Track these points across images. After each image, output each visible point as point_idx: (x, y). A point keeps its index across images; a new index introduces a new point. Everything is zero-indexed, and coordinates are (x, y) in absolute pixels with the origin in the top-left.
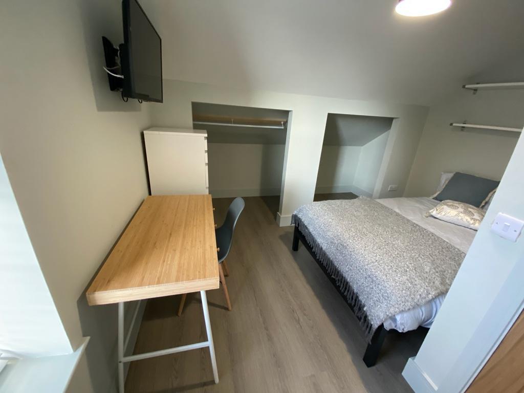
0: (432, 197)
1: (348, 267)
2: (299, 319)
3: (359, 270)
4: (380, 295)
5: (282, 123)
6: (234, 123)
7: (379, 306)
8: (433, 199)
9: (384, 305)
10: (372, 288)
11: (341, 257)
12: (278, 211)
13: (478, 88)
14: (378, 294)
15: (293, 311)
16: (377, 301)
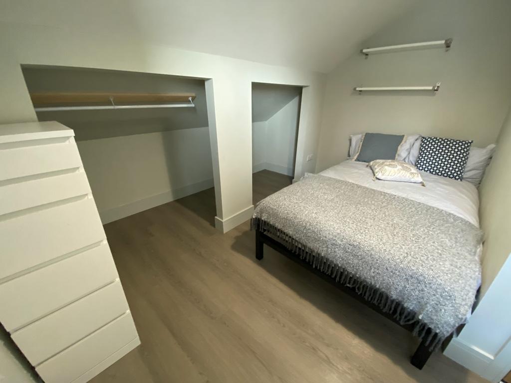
0: (354, 160)
1: (372, 270)
2: (326, 356)
3: (392, 272)
4: (437, 296)
5: (190, 99)
6: (116, 104)
7: (443, 311)
8: (356, 160)
9: (449, 307)
10: (422, 290)
11: (356, 261)
12: (216, 216)
13: (369, 52)
14: (434, 295)
15: (314, 349)
16: (437, 305)
